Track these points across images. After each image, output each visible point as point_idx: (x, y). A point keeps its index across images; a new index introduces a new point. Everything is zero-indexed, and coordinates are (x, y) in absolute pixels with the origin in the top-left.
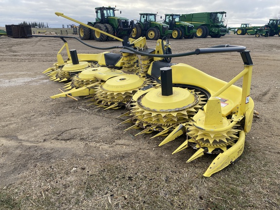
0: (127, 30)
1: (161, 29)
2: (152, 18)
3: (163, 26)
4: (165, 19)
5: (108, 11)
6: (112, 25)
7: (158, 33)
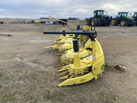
0: (108, 21)
1: (129, 21)
2: (125, 15)
3: (130, 19)
4: (134, 15)
5: (101, 12)
6: (101, 19)
7: (127, 23)
